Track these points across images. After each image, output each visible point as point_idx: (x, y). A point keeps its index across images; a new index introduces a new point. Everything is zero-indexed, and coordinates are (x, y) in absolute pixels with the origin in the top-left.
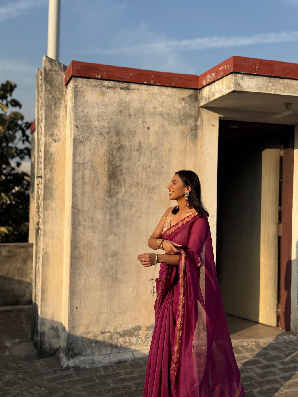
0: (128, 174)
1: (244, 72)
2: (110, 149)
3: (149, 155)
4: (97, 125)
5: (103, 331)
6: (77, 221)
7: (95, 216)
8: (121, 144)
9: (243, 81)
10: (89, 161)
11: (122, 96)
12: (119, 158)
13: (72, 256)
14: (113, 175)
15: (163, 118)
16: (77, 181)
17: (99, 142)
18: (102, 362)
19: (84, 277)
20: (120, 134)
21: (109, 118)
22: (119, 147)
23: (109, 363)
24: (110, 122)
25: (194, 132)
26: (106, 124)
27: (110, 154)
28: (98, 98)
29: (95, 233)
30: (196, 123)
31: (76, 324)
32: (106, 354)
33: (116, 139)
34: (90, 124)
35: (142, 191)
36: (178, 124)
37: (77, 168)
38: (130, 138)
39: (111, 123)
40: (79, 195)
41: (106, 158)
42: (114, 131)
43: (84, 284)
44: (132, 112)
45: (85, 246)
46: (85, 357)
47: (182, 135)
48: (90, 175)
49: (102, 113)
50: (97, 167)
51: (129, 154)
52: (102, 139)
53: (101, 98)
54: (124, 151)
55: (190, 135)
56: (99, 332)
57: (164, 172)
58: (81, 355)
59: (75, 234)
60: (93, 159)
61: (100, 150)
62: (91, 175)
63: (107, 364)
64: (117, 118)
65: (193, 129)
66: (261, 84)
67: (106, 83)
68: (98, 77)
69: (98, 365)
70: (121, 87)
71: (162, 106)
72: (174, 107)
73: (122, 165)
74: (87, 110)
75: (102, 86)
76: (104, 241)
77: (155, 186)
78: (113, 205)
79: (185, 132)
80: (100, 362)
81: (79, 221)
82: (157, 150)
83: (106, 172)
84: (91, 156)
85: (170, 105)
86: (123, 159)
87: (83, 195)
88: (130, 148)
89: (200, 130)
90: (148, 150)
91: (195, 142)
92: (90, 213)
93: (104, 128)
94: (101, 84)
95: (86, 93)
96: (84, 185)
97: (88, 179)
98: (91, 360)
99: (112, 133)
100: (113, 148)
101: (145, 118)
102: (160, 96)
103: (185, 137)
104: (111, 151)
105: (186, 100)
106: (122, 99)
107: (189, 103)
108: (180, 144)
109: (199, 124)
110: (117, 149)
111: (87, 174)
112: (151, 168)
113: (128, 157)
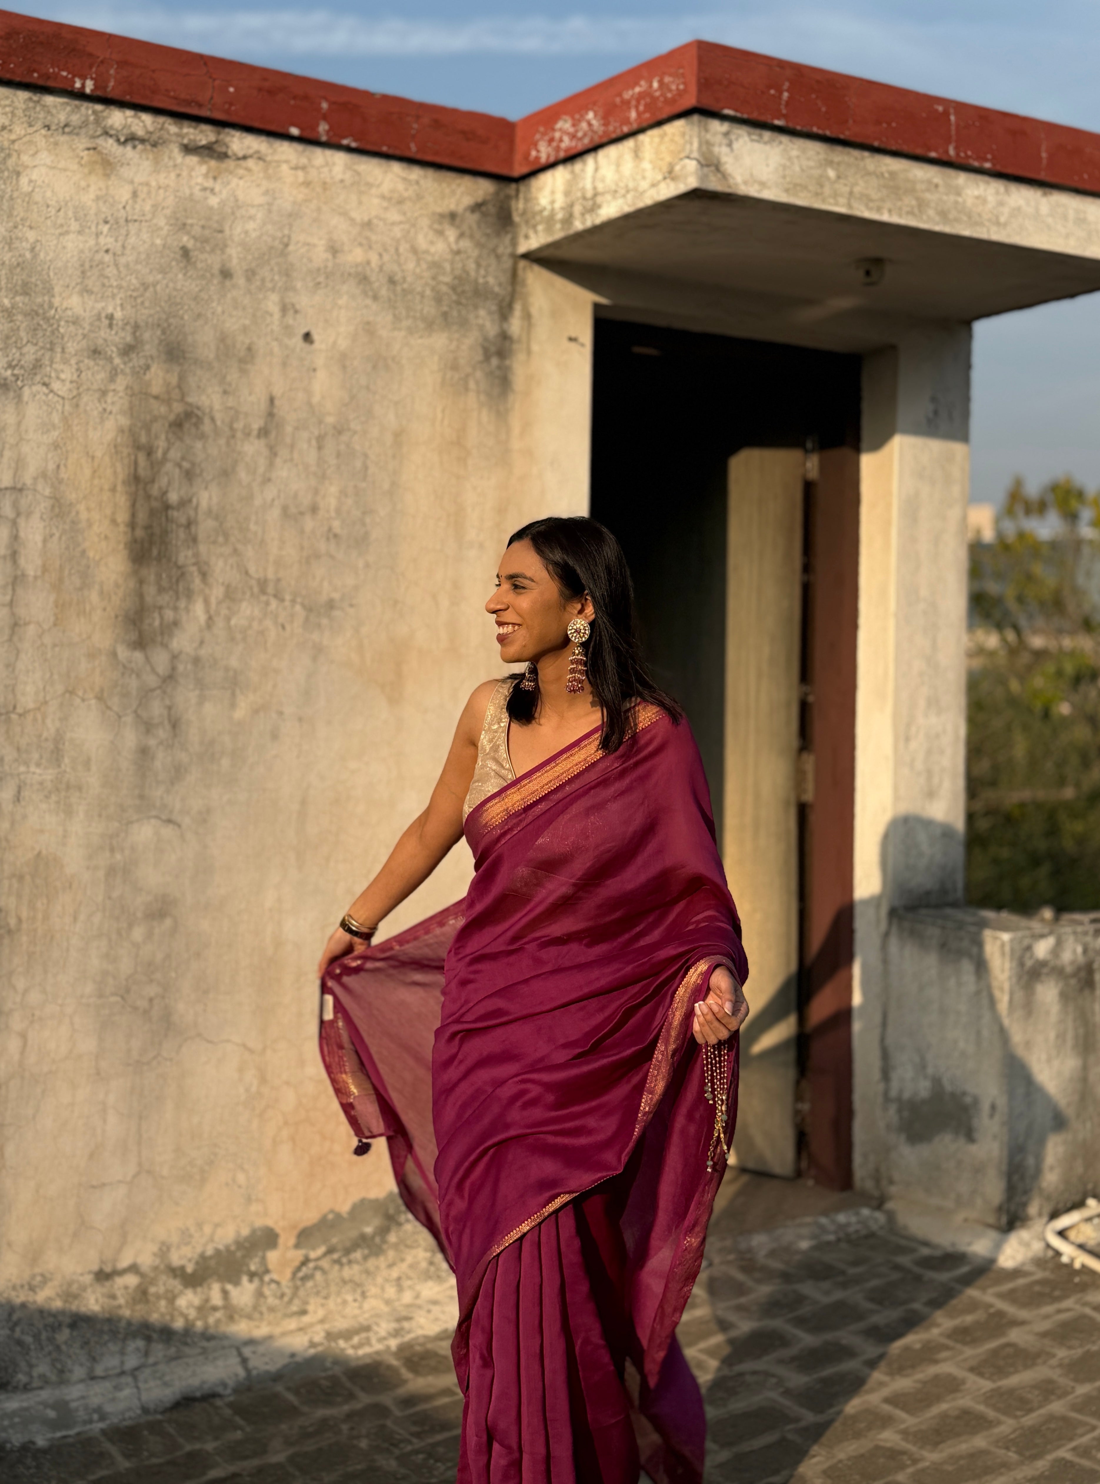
0: (221, 539)
1: (736, 110)
2: (139, 424)
3: (312, 457)
4: (78, 310)
5: (108, 1269)
7: (68, 735)
8: (190, 405)
9: (732, 150)
10: (44, 475)
11: (193, 182)
12: (179, 466)
14: (151, 543)
15: (370, 293)
17: (88, 389)
18: (109, 1408)
19: (17, 1023)
20: (184, 358)
21: (134, 281)
22: (178, 415)
23: (139, 1412)
24: (139, 301)
25: (495, 361)
26: (119, 309)
27: (138, 447)
28: (83, 184)
29: (69, 812)
30: (505, 326)
32: (123, 1373)
33: (165, 379)
34: (46, 306)
35: (281, 620)
36: (430, 326)
38: (229, 378)
39: (142, 303)
41: (119, 469)
42: (156, 341)
43: (18, 1056)
44: (235, 261)
45: (21, 878)
46: (24, 1396)
47: (448, 376)
48: (45, 541)
49: (102, 254)
50: (82, 507)
51: (223, 449)
52: (102, 376)
53: (96, 184)
54: (202, 437)
55: (479, 374)
56: (90, 1272)
57: (374, 536)
58: (5, 1385)
60: (58, 467)
61: (95, 429)
62: (53, 545)
63: (130, 1418)
64: (171, 285)
65: (493, 349)
66: (797, 169)
67: (117, 118)
68: (83, 86)
69: (88, 1427)
70: (185, 141)
71: (364, 242)
72: (414, 250)
73: (195, 501)
74: (31, 235)
75: (100, 132)
76: (112, 850)
77: (337, 596)
78: (152, 681)
79: (462, 362)
80: (99, 1410)
82: (344, 438)
83: (122, 528)
84: (50, 455)
85: (398, 242)
86: (198, 471)
88: (227, 421)
89: (521, 357)
90: (305, 435)
91: (501, 407)
92: (49, 722)
93: (110, 326)
94: (97, 122)
95: (25, 158)
96: (20, 591)
97: (39, 562)
98: (53, 1407)
99: (150, 349)
100: (151, 422)
101: (293, 289)
102: (354, 198)
103: (462, 382)
104: (143, 433)
105: (462, 220)
106: (192, 199)
107: (478, 235)
108: (440, 415)
109: (518, 330)
110: (170, 427)
111: (31, 536)
112: (320, 517)
113: (218, 464)
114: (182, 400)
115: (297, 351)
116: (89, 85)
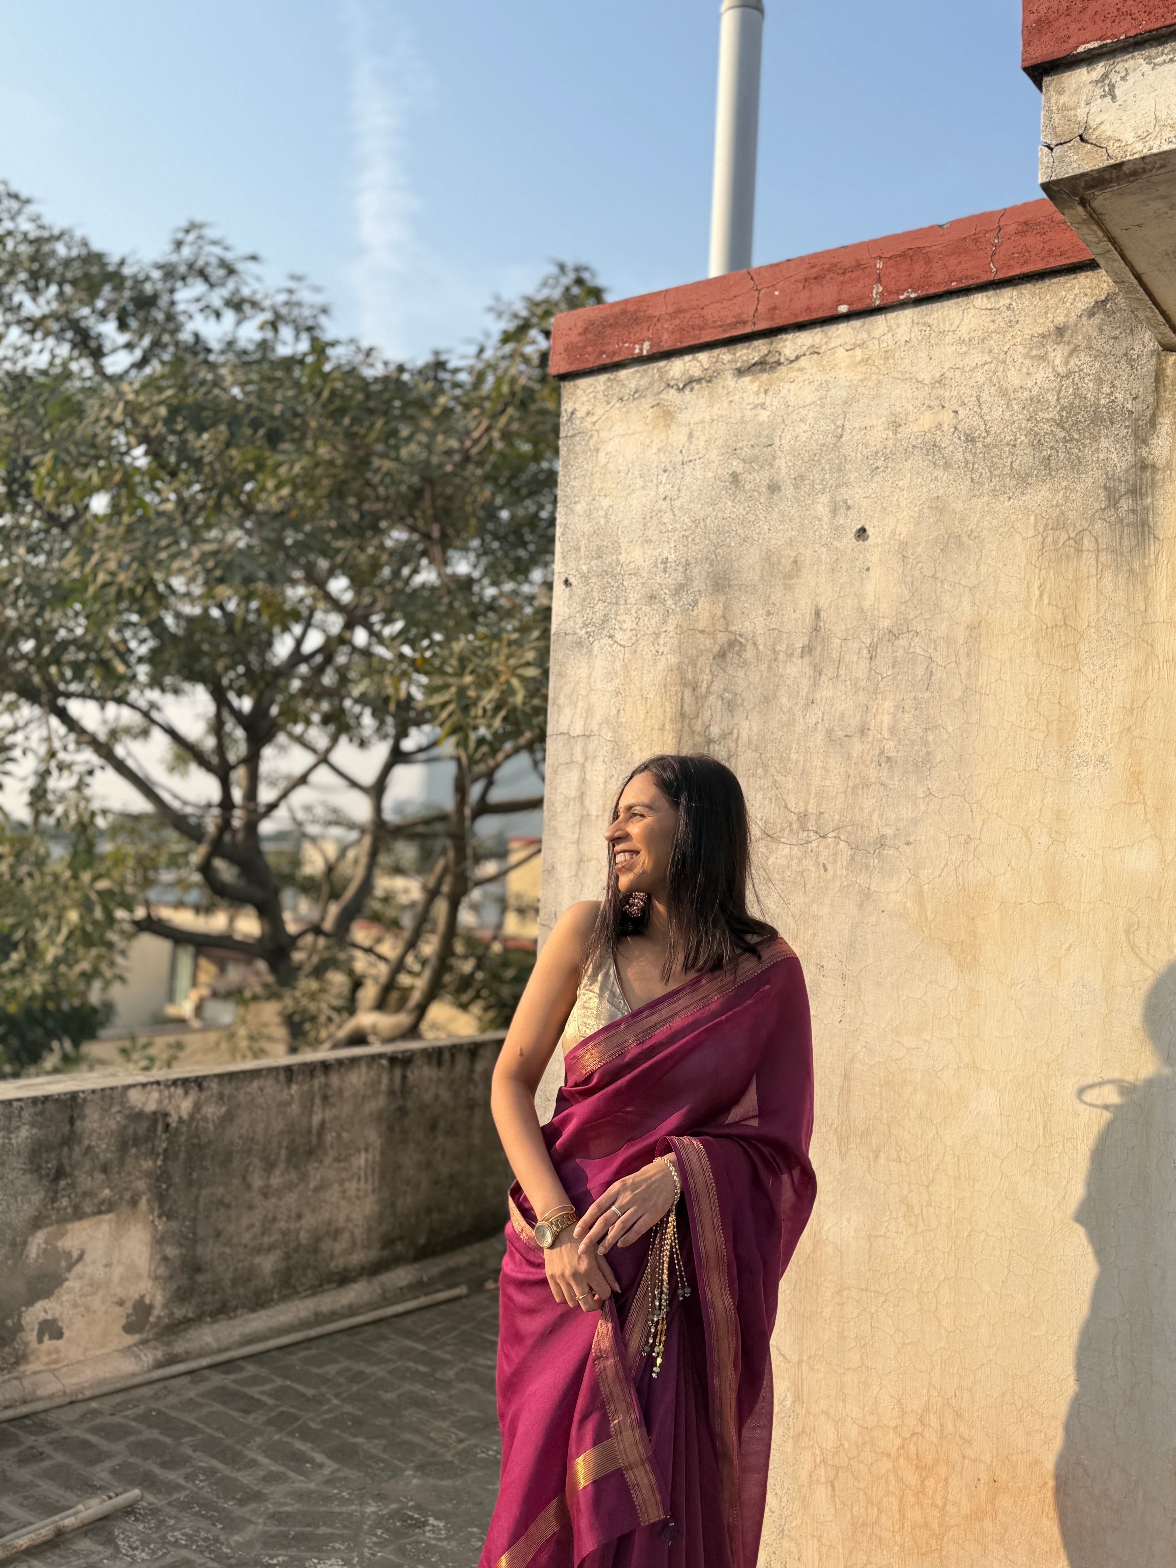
0: (760, 771)
2: (686, 661)
3: (861, 669)
4: (639, 561)
8: (734, 633)
9: (1114, 98)
10: (607, 721)
11: (744, 404)
12: (723, 699)
15: (941, 462)
16: (559, 810)
17: (645, 635)
20: (730, 586)
21: (687, 520)
22: (722, 646)
24: (690, 539)
25: (1125, 504)
26: (673, 551)
27: (685, 684)
28: (648, 441)
30: (1144, 452)
33: (710, 612)
34: (614, 564)
35: (822, 860)
36: (1023, 480)
37: (564, 757)
38: (773, 598)
39: (693, 540)
40: (563, 873)
41: (668, 709)
42: (704, 575)
44: (784, 471)
47: (1049, 540)
48: (605, 782)
49: (661, 502)
51: (765, 674)
52: (657, 618)
53: (658, 437)
54: (745, 664)
55: (1099, 526)
57: (939, 757)
60: (619, 712)
61: (649, 671)
64: (719, 515)
65: (1123, 488)
67: (678, 367)
68: (641, 350)
70: (739, 365)
71: (935, 403)
72: (1003, 392)
73: (735, 731)
74: (605, 503)
75: (663, 385)
77: (889, 832)
79: (1071, 515)
82: (903, 642)
84: (613, 702)
85: (980, 388)
86: (739, 702)
87: (580, 874)
88: (770, 643)
90: (855, 645)
91: (1136, 566)
93: (665, 571)
94: (661, 377)
95: (602, 434)
96: (585, 829)
97: (600, 802)
99: (698, 584)
100: (697, 657)
101: (846, 484)
102: (923, 355)
103: (1072, 542)
104: (690, 669)
105: (1075, 331)
106: (743, 421)
107: (1099, 343)
108: (1037, 593)
109: (1166, 452)
110: (714, 658)
111: (595, 778)
112: (870, 740)
113: (759, 691)
114: (727, 630)
115: (849, 552)
116: (646, 346)
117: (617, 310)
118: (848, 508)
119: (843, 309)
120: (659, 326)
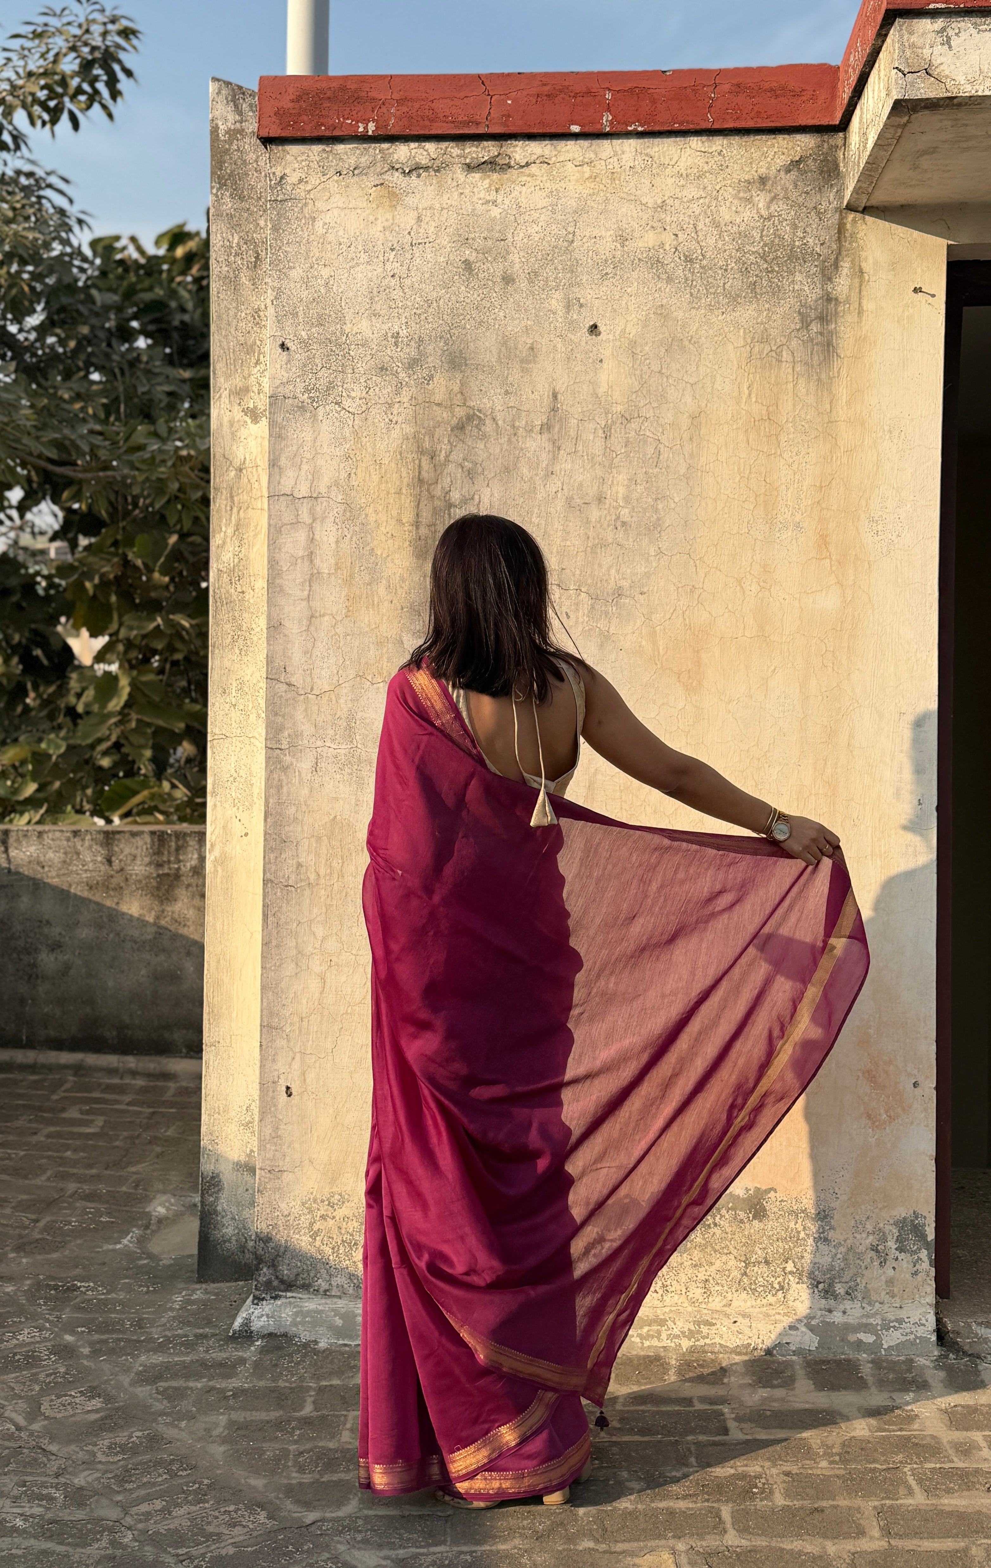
2: (423, 431)
3: (597, 447)
4: (367, 333)
6: (286, 734)
8: (473, 408)
9: (950, 47)
10: (337, 484)
11: (475, 199)
12: (462, 468)
13: (268, 875)
15: (664, 276)
16: (284, 569)
17: (376, 404)
19: (316, 966)
20: (466, 365)
21: (418, 299)
22: (460, 419)
24: (423, 317)
25: (815, 327)
26: (403, 327)
27: (422, 452)
28: (371, 218)
30: (829, 287)
31: (288, 1159)
33: (446, 387)
34: (338, 334)
36: (734, 300)
37: (288, 517)
38: (510, 379)
39: (426, 319)
40: (293, 628)
41: (404, 474)
42: (439, 353)
43: (317, 995)
44: (517, 266)
45: (319, 839)
46: (323, 1301)
47: (756, 349)
48: (337, 542)
49: (390, 278)
50: (370, 510)
51: (505, 447)
52: (389, 389)
53: (384, 217)
54: (484, 437)
55: (794, 343)
57: (667, 522)
58: (306, 1287)
59: (280, 787)
60: (349, 475)
61: (382, 439)
62: (345, 546)
64: (453, 298)
65: (813, 314)
67: (402, 152)
68: (366, 128)
70: (468, 161)
71: (657, 225)
72: (715, 224)
73: (476, 497)
74: (325, 272)
75: (386, 167)
77: (625, 584)
79: (773, 332)
81: (298, 735)
82: (633, 425)
83: (407, 527)
84: (342, 465)
85: (697, 218)
86: (480, 470)
87: (312, 629)
88: (509, 419)
89: (851, 318)
90: (592, 426)
91: (823, 376)
92: (342, 701)
93: (396, 344)
94: (383, 158)
95: (319, 204)
96: (316, 587)
97: (333, 561)
98: (342, 1316)
99: (433, 360)
100: (434, 427)
101: (579, 285)
102: (647, 182)
103: (774, 354)
104: (427, 438)
105: (774, 183)
106: (473, 213)
107: (794, 195)
108: (747, 392)
109: (846, 290)
110: (452, 430)
111: (325, 539)
112: (607, 506)
113: (500, 461)
114: (465, 404)
115: (583, 344)
116: (371, 127)
117: (335, 84)
118: (581, 306)
119: (575, 129)
120: (384, 109)
